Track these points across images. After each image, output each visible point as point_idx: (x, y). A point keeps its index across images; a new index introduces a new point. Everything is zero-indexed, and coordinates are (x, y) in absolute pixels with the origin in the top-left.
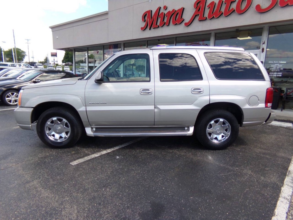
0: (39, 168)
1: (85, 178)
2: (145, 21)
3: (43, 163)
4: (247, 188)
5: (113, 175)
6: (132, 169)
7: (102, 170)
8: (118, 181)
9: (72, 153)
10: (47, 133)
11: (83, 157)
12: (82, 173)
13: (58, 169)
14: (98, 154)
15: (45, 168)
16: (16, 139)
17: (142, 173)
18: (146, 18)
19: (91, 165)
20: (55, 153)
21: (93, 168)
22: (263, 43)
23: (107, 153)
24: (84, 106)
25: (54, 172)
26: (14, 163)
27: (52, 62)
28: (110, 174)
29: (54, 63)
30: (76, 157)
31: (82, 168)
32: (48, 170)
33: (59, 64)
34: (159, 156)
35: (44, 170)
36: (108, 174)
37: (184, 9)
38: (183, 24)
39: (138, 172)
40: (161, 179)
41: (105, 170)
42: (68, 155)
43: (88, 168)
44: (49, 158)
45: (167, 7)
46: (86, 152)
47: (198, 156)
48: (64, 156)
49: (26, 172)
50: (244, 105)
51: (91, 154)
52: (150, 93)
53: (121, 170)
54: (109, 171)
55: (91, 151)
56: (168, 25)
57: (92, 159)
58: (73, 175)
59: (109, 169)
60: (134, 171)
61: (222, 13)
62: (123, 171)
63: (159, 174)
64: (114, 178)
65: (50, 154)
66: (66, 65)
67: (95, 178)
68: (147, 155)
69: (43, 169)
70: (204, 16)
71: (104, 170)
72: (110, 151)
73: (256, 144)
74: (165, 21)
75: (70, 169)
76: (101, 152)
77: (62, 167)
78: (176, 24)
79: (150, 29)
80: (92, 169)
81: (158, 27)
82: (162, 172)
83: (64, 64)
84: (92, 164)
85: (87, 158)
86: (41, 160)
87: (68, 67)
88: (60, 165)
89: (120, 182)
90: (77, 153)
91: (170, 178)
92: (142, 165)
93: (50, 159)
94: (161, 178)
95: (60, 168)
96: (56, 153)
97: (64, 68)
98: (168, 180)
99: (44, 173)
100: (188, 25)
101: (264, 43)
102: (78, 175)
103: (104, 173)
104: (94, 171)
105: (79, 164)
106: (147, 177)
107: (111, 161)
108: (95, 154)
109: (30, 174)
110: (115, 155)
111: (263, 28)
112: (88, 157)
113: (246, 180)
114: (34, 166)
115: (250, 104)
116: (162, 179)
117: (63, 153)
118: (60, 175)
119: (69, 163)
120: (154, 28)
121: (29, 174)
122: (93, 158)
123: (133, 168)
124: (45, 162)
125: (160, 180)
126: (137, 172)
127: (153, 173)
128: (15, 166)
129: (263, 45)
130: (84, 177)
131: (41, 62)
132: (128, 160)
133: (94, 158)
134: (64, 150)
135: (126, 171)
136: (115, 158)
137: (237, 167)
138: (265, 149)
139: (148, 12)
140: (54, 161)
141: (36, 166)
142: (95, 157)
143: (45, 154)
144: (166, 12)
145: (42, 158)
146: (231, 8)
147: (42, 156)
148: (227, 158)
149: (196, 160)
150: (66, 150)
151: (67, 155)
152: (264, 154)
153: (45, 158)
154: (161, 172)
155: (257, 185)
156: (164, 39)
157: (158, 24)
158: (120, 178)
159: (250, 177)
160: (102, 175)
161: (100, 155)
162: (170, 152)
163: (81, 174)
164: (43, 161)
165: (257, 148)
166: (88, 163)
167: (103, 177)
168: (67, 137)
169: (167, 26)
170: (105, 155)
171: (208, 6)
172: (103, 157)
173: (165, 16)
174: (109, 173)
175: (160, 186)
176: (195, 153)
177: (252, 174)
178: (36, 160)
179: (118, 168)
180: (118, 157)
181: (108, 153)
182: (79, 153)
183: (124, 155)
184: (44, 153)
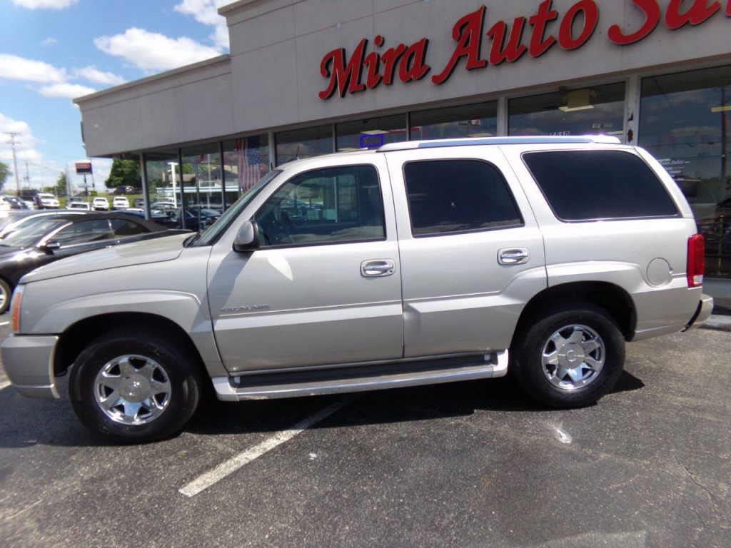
0: (89, 517)
1: (233, 538)
2: (328, 75)
3: (98, 499)
4: (696, 525)
5: (314, 519)
6: (364, 493)
7: (279, 503)
8: (335, 539)
9: (180, 453)
10: (103, 403)
11: (214, 465)
12: (222, 520)
13: (146, 514)
14: (254, 451)
15: (107, 514)
16: (6, 424)
17: (393, 500)
18: (331, 68)
19: (242, 491)
20: (130, 462)
21: (250, 502)
22: (630, 117)
23: (279, 445)
24: (206, 319)
25: (137, 528)
26: (10, 506)
27: (80, 187)
28: (304, 513)
29: (86, 189)
30: (193, 467)
31: (217, 503)
32: (119, 520)
33: (98, 192)
34: (426, 442)
35: (105, 521)
36: (297, 514)
37: (427, 41)
38: (429, 79)
39: (382, 499)
40: (453, 518)
41: (287, 502)
42: (170, 464)
43: (235, 502)
44: (115, 478)
45: (383, 39)
46: (220, 446)
47: (530, 431)
48: (158, 469)
49: (49, 535)
50: (637, 284)
51: (236, 454)
52: (389, 272)
53: (332, 498)
54: (299, 505)
55: (233, 445)
56: (389, 82)
57: (242, 468)
58: (194, 531)
59: (298, 500)
60: (371, 499)
61: (526, 50)
62: (339, 500)
63: (442, 500)
64: (318, 527)
65: (115, 466)
66: (117, 193)
67: (265, 534)
68: (392, 442)
69: (102, 519)
70: (482, 59)
71: (285, 504)
72: (286, 439)
73: (665, 383)
74: (382, 72)
75: (185, 511)
76: (263, 443)
77: (157, 506)
78: (410, 80)
79: (343, 95)
80: (249, 505)
81: (365, 88)
82: (448, 493)
83: (112, 190)
84: (246, 488)
85: (226, 468)
86: (91, 488)
87: (124, 198)
88: (149, 500)
89: (340, 541)
90: (196, 454)
91: (478, 512)
92: (385, 475)
93: (117, 480)
94: (452, 515)
95: (153, 513)
96: (133, 459)
97: (112, 201)
98: (475, 520)
99: (106, 533)
100: (441, 80)
101: (631, 119)
102: (211, 531)
103: (287, 514)
104: (254, 511)
105: (206, 489)
106: (411, 514)
107: (296, 472)
108: (247, 452)
109: (64, 540)
110: (304, 448)
111: (624, 82)
112: (228, 462)
113: (684, 497)
114: (72, 513)
115: (649, 282)
116: (457, 518)
117: (152, 456)
118: (157, 535)
119: (177, 490)
120: (352, 93)
121: (59, 542)
122: (242, 464)
123: (365, 488)
124: (104, 495)
125: (451, 523)
126: (379, 500)
127: (426, 500)
128: (14, 519)
129: (630, 122)
130: (231, 536)
131: (49, 190)
132: (343, 464)
133: (246, 465)
134: (153, 448)
135: (347, 500)
136: (307, 461)
137: (644, 458)
138: (693, 395)
139: (336, 53)
140: (131, 489)
141: (79, 510)
142: (247, 462)
143: (100, 466)
144: (382, 52)
145: (92, 480)
146: (547, 37)
147: (91, 475)
148: (608, 430)
149: (529, 445)
150: (160, 446)
151: (164, 462)
152: (696, 409)
153: (102, 479)
154: (444, 492)
155: (718, 510)
156: (379, 118)
157: (365, 80)
158: (335, 525)
159: (691, 488)
160: (281, 522)
161: (261, 454)
162: (451, 425)
163: (220, 523)
164: (98, 490)
165: (672, 394)
166: (233, 486)
167: (285, 529)
168: (161, 408)
169: (387, 85)
170: (277, 453)
171: (488, 34)
172: (271, 458)
173: (381, 62)
174: (301, 512)
175: (455, 541)
176: (518, 422)
177: (693, 477)
178: (77, 488)
179: (322, 493)
180: (313, 455)
181: (283, 446)
182: (200, 453)
183: (328, 448)
184: (97, 464)
